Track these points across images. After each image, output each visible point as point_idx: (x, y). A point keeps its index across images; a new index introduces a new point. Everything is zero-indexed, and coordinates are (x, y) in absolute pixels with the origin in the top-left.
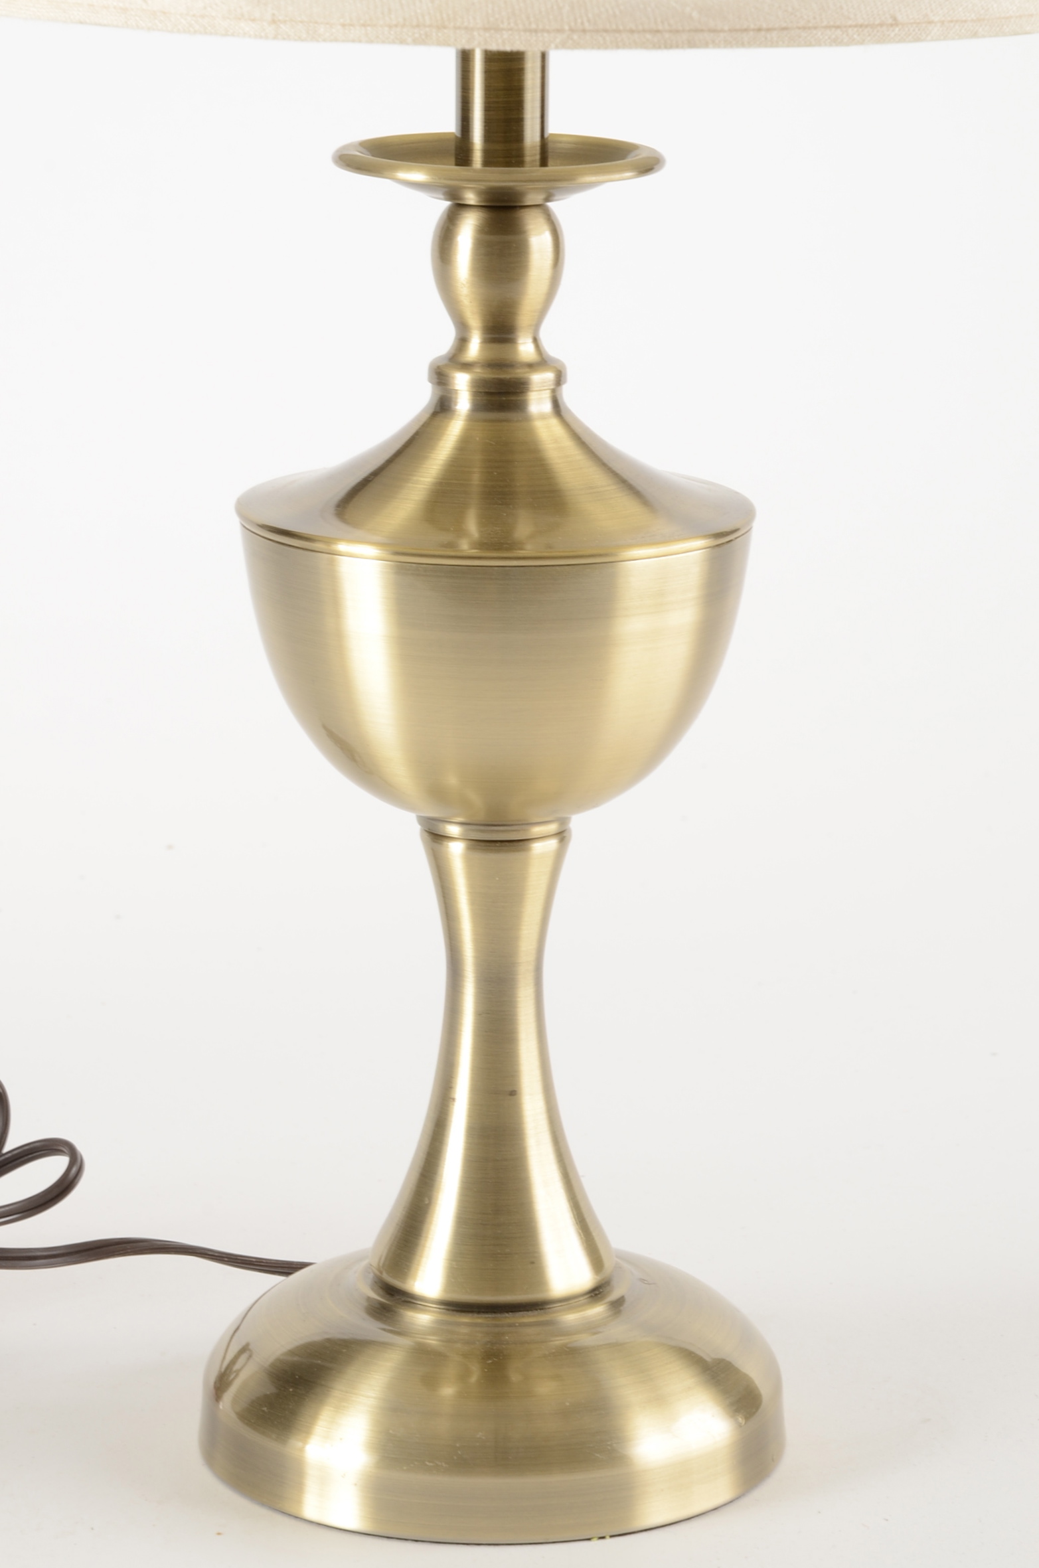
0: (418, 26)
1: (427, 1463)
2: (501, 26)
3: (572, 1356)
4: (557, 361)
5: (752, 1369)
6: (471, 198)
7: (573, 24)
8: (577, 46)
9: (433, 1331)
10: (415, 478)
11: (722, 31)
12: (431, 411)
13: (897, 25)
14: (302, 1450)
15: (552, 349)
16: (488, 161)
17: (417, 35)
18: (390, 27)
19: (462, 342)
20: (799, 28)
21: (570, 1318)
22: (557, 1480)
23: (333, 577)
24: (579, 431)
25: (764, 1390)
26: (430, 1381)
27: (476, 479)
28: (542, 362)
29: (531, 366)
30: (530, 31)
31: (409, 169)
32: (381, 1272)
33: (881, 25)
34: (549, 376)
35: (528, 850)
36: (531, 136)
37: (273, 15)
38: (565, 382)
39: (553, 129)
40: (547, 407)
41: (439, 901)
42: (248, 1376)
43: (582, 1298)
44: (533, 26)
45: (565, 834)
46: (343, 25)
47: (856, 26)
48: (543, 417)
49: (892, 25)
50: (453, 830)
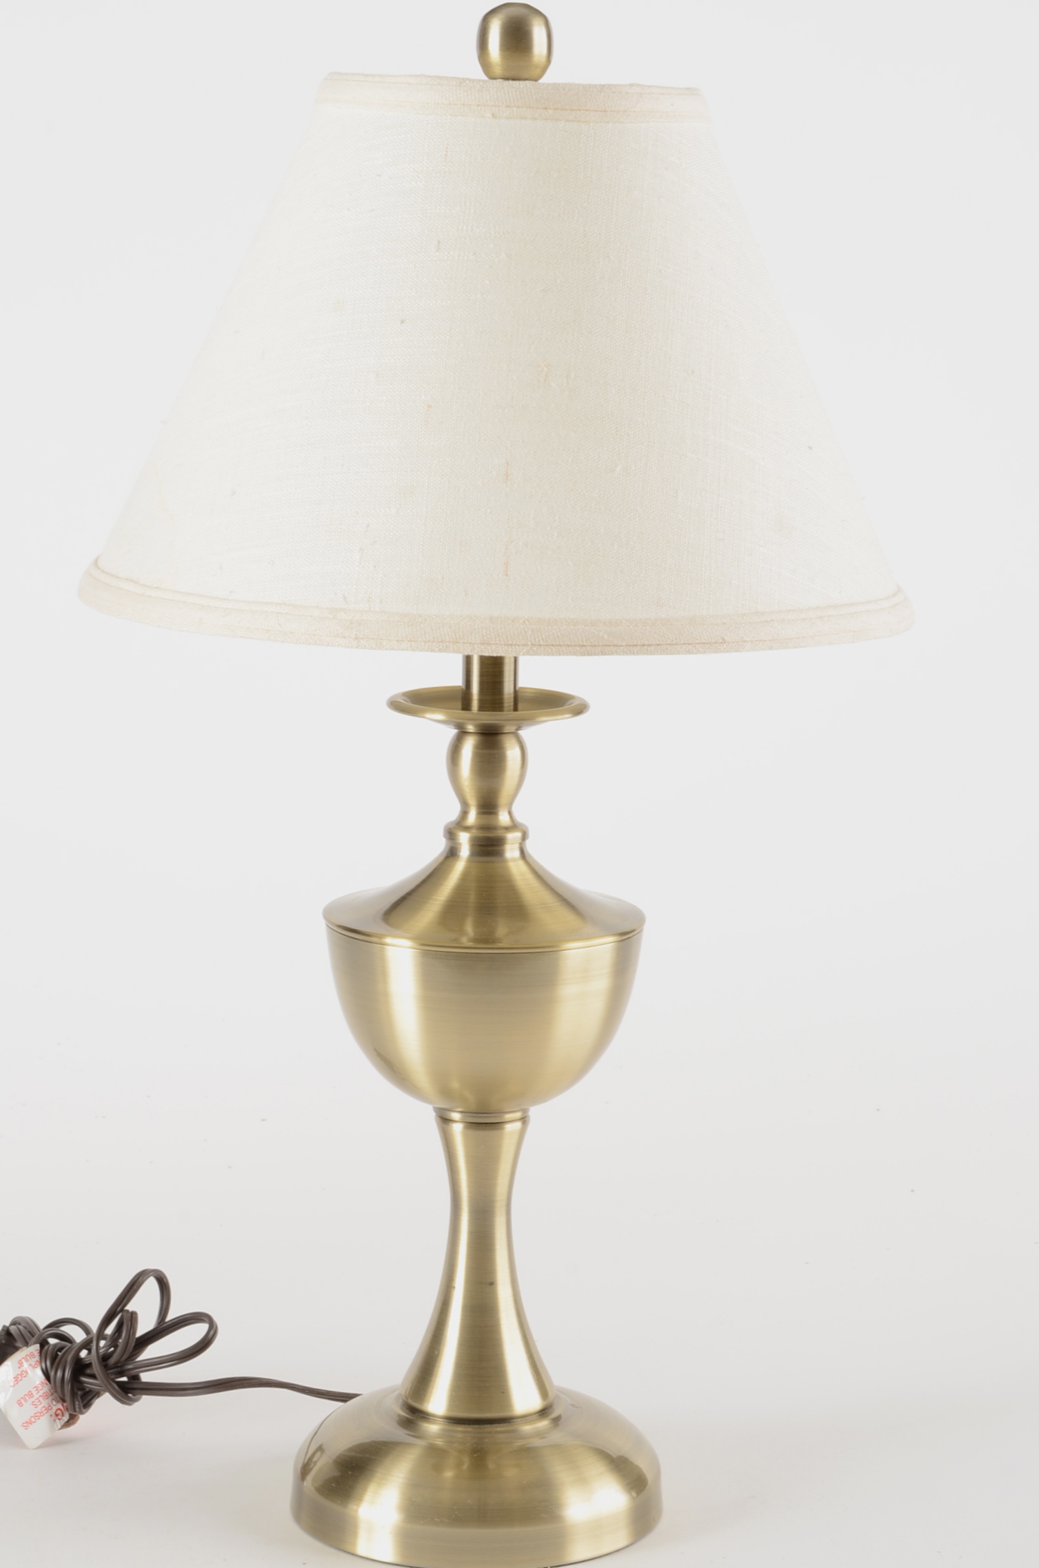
0: (442, 642)
1: (436, 1520)
2: (491, 642)
3: (528, 1453)
4: (522, 825)
5: (642, 1463)
6: (471, 728)
7: (533, 641)
8: (535, 654)
9: (439, 1436)
10: (434, 897)
11: (622, 646)
12: (445, 855)
13: (725, 643)
14: (356, 1511)
15: (519, 818)
16: (482, 707)
17: (441, 647)
18: (425, 642)
19: (464, 814)
20: (667, 644)
21: (527, 1428)
22: (518, 1531)
23: (383, 959)
24: (536, 868)
25: (649, 1476)
26: (438, 1468)
27: (472, 898)
28: (514, 826)
29: (507, 829)
30: (508, 645)
31: (434, 712)
32: (407, 1399)
33: (716, 643)
34: (518, 835)
35: (502, 1129)
36: (508, 689)
37: (356, 634)
38: (527, 838)
39: (521, 684)
40: (517, 854)
41: (446, 1161)
42: (323, 1464)
43: (534, 1416)
44: (510, 643)
45: (526, 1119)
46: (398, 641)
47: (701, 643)
48: (514, 860)
49: (722, 643)
50: (456, 1116)
